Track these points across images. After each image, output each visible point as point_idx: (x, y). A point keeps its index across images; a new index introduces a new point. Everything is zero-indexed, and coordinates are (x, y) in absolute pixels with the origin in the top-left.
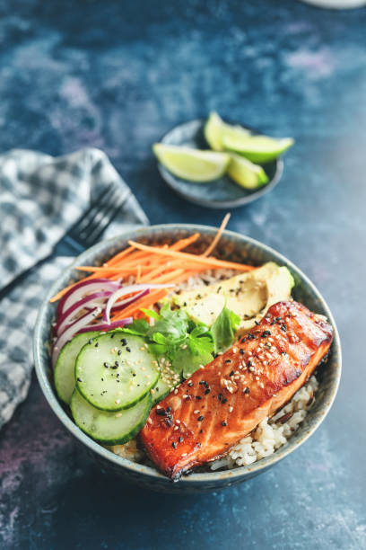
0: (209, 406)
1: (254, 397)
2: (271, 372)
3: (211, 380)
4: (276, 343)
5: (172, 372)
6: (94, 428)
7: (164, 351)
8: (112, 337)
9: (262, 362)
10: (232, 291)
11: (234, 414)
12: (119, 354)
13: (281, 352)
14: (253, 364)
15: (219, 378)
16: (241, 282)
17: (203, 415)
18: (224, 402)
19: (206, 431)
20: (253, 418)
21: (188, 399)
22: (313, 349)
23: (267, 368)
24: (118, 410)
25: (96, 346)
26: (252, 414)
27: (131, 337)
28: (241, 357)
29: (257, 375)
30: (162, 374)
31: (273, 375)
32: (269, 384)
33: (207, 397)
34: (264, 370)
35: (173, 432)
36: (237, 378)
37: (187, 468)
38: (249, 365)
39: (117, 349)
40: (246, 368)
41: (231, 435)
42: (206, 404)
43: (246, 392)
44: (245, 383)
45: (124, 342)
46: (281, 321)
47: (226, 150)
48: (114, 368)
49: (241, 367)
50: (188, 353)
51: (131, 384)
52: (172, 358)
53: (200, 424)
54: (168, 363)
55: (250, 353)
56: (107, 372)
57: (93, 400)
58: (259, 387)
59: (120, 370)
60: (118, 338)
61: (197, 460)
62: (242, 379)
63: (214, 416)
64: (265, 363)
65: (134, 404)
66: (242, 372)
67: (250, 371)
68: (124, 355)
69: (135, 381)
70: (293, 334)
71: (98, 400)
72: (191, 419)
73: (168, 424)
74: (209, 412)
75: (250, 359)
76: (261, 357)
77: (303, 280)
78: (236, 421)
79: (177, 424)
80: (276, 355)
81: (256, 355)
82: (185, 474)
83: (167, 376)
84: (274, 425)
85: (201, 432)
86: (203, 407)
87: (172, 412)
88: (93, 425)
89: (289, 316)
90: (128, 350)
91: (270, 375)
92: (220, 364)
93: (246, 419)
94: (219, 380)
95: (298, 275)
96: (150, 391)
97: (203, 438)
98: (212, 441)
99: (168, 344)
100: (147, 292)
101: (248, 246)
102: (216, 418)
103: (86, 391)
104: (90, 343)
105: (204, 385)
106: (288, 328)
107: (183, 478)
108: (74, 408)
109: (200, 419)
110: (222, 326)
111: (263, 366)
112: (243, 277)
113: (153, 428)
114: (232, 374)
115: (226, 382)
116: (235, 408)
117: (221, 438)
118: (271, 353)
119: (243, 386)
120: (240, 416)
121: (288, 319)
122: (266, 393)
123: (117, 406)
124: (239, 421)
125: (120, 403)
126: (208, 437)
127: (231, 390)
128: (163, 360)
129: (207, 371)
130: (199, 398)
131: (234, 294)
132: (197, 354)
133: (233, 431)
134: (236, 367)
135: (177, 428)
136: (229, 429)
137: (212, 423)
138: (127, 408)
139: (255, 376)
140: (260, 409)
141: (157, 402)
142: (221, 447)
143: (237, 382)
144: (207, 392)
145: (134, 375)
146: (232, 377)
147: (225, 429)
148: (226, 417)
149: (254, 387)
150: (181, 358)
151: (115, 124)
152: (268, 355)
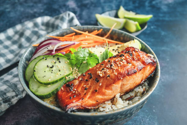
0: (91, 84)
1: (111, 79)
2: (121, 69)
3: (93, 72)
4: (126, 59)
5: (78, 73)
6: (37, 91)
7: (75, 63)
8: (54, 57)
9: (118, 65)
10: (113, 50)
11: (102, 87)
12: (55, 63)
13: (128, 62)
14: (113, 65)
15: (97, 71)
16: (118, 47)
17: (87, 87)
18: (98, 81)
19: (88, 94)
20: (111, 90)
21: (81, 80)
22: (145, 65)
23: (120, 67)
24: (49, 84)
25: (46, 59)
26: (110, 87)
27: (62, 58)
28: (108, 63)
29: (114, 70)
30: (73, 73)
31: (122, 70)
32: (120, 73)
33: (91, 80)
34: (118, 68)
35: (72, 93)
36: (105, 71)
37: (75, 108)
38: (111, 65)
39: (54, 61)
40: (109, 67)
41: (99, 97)
42: (90, 83)
43: (108, 76)
44: (108, 73)
45: (58, 59)
46: (130, 52)
47: (125, 18)
48: (51, 67)
49: (107, 66)
50: (86, 65)
51: (58, 74)
52: (79, 66)
53: (85, 91)
54: (77, 70)
55: (113, 61)
56: (48, 69)
57: (39, 79)
58: (115, 75)
59: (54, 69)
60: (56, 57)
61: (81, 106)
62: (107, 71)
63: (92, 87)
64: (119, 65)
65: (56, 82)
66: (107, 68)
67: (111, 68)
68: (57, 64)
69: (59, 73)
70: (135, 57)
71: (41, 79)
72: (82, 89)
73: (70, 90)
74: (90, 86)
75: (112, 63)
76: (118, 63)
77: (146, 46)
78: (102, 90)
79: (74, 90)
80: (125, 63)
81: (115, 62)
82: (73, 111)
83: (75, 74)
84: (124, 101)
85: (85, 94)
86: (88, 84)
87: (74, 86)
88: (37, 90)
89: (134, 51)
90: (60, 62)
91: (121, 70)
92: (98, 66)
93: (107, 89)
94: (97, 72)
95: (144, 44)
96: (65, 77)
97: (86, 96)
98: (89, 98)
99: (77, 59)
100: (74, 44)
101: (123, 35)
102: (93, 88)
103: (37, 76)
104: (43, 58)
105: (90, 75)
106: (133, 55)
107: (73, 113)
108: (30, 83)
109: (86, 89)
110: (105, 57)
111: (118, 66)
112: (120, 46)
113: (63, 92)
114: (103, 69)
115: (99, 72)
116: (103, 84)
117: (95, 97)
118: (123, 62)
119: (107, 74)
120: (104, 87)
121: (133, 52)
122: (117, 77)
123: (49, 82)
124: (104, 90)
125: (50, 80)
126: (88, 96)
127: (101, 75)
128: (75, 68)
129: (92, 69)
130: (87, 80)
131: (114, 51)
132: (90, 64)
133: (100, 95)
134: (105, 67)
135: (74, 92)
136: (99, 93)
137: (91, 91)
138: (53, 83)
139: (113, 70)
140: (114, 85)
141: (68, 81)
142: (94, 102)
143: (105, 73)
144: (91, 78)
145: (60, 71)
146: (103, 70)
147: (96, 93)
148: (98, 88)
149: (112, 75)
150: (83, 67)
151: (84, 13)
152: (121, 63)
